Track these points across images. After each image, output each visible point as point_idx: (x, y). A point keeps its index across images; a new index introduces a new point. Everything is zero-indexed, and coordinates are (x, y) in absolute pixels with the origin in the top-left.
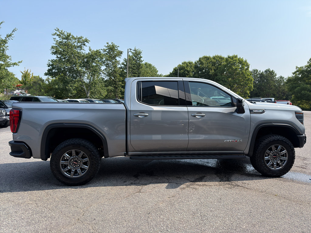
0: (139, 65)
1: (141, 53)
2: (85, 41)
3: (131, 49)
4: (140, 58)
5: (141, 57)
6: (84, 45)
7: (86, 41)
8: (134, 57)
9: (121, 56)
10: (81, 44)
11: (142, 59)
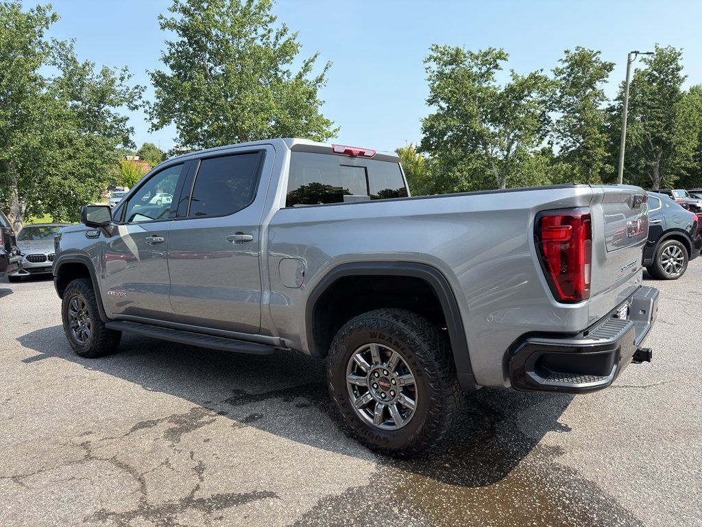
0: (672, 92)
1: (680, 57)
2: (497, 58)
3: (637, 53)
4: (673, 71)
5: (678, 69)
6: (496, 67)
7: (501, 56)
8: (655, 73)
9: (607, 77)
10: (488, 66)
11: (681, 74)
